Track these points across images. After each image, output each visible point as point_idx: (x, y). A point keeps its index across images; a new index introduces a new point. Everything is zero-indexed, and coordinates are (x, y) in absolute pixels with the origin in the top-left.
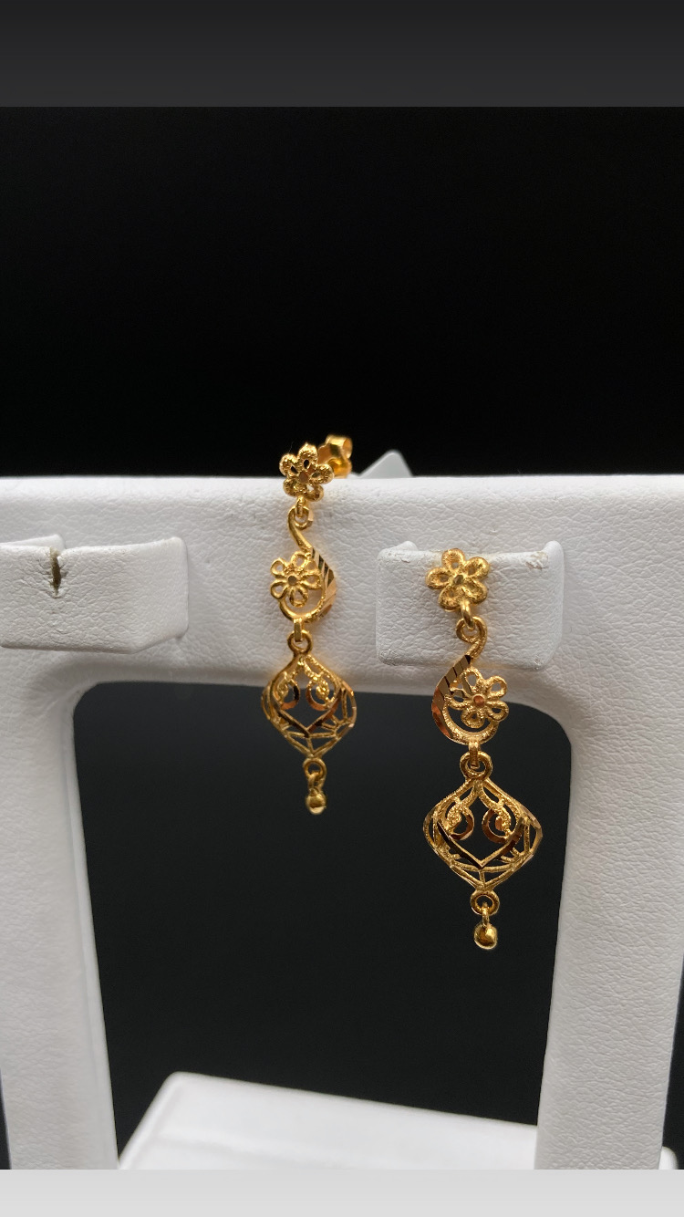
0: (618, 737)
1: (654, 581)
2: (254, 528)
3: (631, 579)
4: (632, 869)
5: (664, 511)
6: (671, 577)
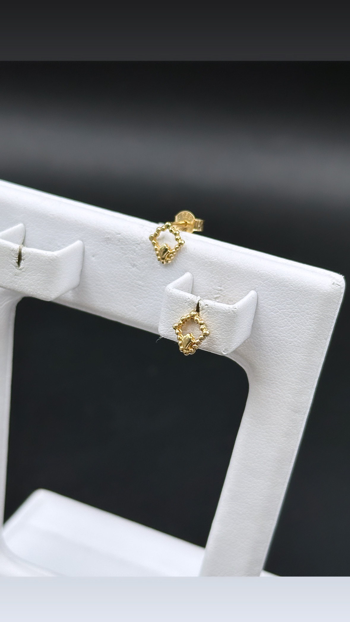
0: (267, 385)
1: (295, 321)
3: (284, 317)
4: (263, 445)
5: (304, 291)
6: (302, 321)
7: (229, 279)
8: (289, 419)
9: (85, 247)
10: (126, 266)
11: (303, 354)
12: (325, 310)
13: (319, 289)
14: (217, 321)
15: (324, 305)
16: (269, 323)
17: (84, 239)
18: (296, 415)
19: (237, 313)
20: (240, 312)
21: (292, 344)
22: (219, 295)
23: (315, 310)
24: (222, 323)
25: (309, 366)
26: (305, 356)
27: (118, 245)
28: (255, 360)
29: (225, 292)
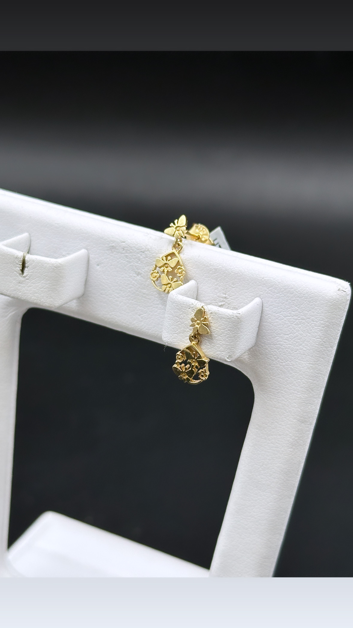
0: (272, 394)
1: (300, 328)
2: (123, 254)
3: (290, 324)
4: (269, 456)
5: (309, 297)
6: (307, 328)
7: (234, 286)
8: (295, 429)
9: (90, 255)
10: (131, 275)
11: (308, 362)
12: (330, 316)
13: (324, 296)
14: (220, 327)
15: (330, 311)
16: (274, 330)
17: (89, 248)
18: (303, 425)
19: (241, 319)
20: (245, 317)
21: (297, 352)
22: (224, 303)
23: (320, 317)
24: (225, 329)
25: (315, 375)
26: (311, 364)
27: (123, 253)
28: (260, 369)
29: (229, 299)
